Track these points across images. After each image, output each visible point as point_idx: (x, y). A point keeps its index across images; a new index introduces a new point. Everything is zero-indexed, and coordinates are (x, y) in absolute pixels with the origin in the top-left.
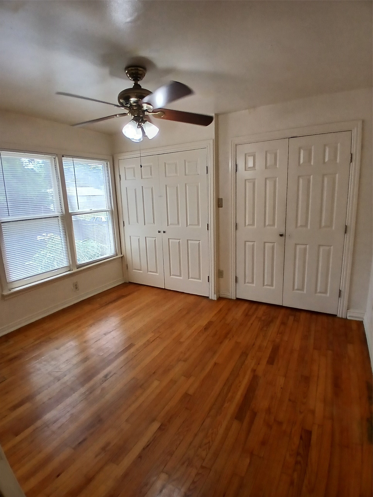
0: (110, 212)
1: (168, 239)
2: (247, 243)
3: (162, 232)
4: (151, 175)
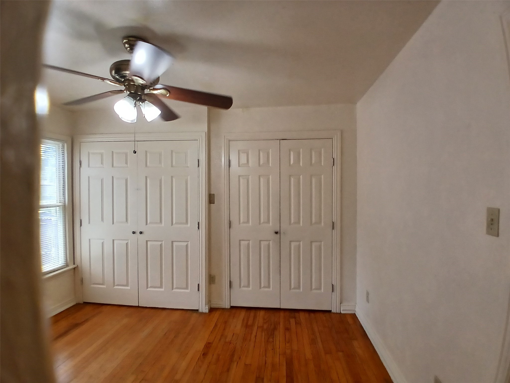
0: (61, 208)
1: (146, 241)
2: (242, 243)
3: (138, 233)
4: (127, 163)
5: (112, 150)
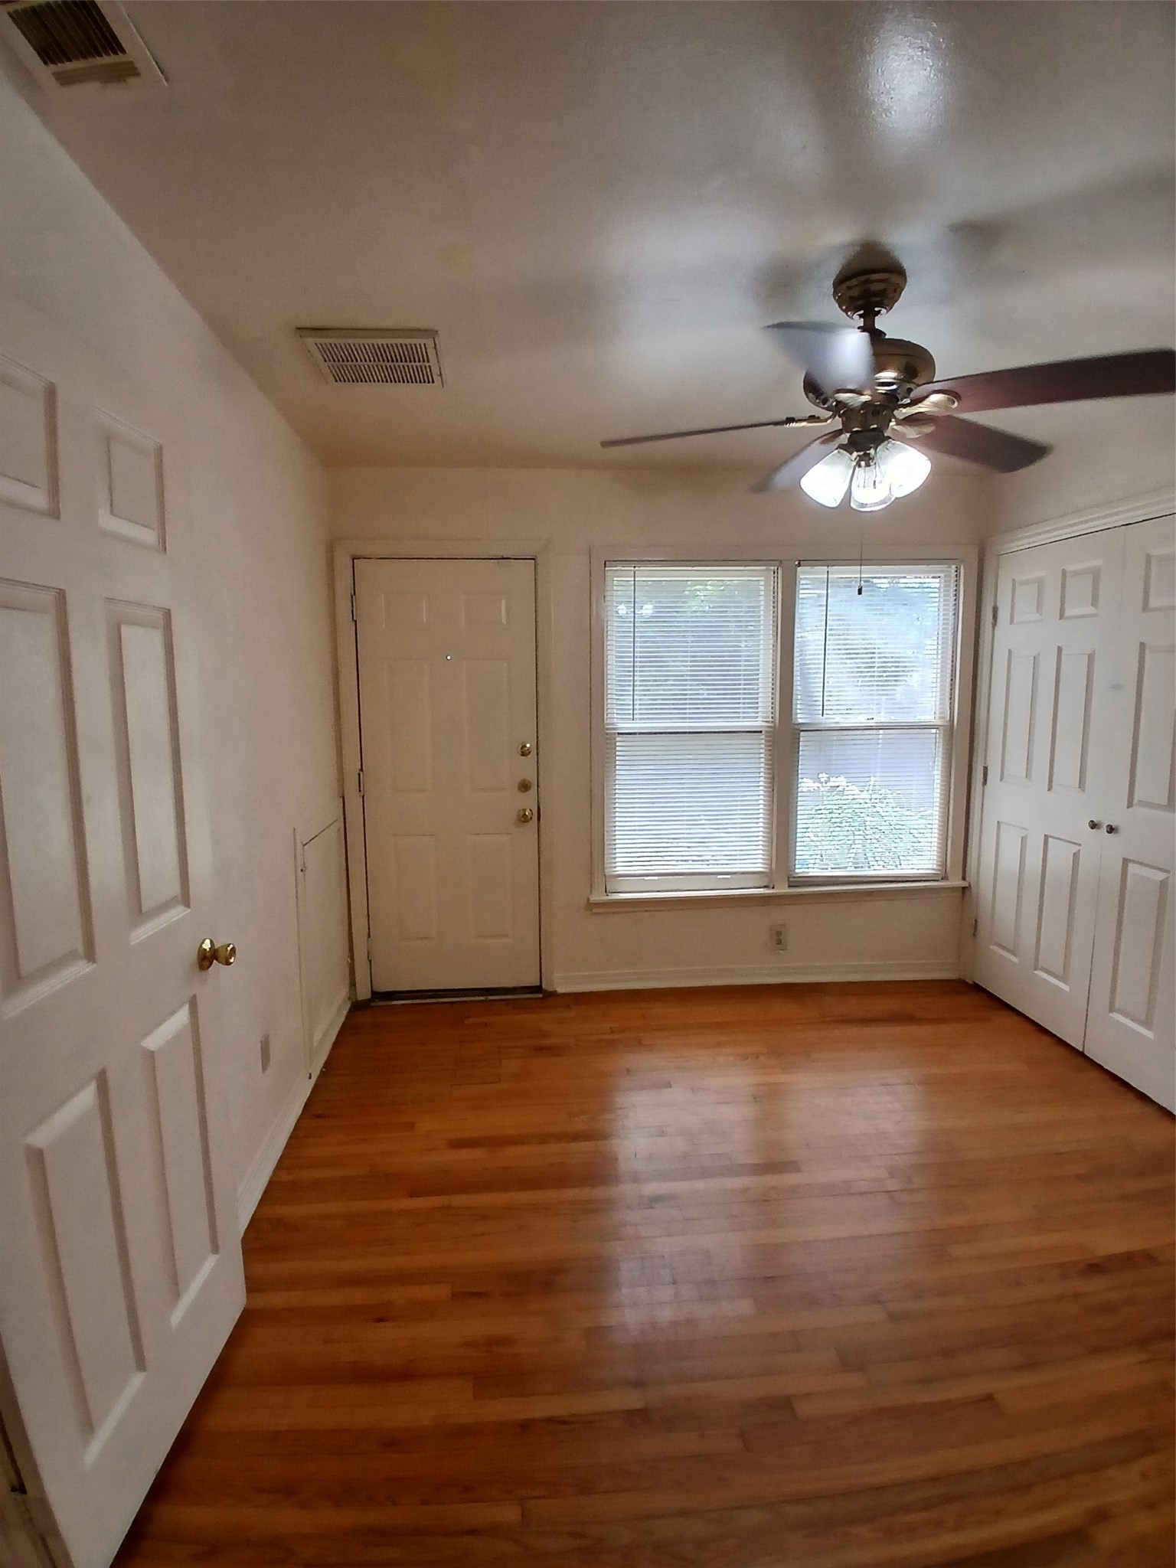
0: (942, 731)
1: (1124, 859)
3: (1105, 829)
4: (1095, 602)
5: (1064, 567)
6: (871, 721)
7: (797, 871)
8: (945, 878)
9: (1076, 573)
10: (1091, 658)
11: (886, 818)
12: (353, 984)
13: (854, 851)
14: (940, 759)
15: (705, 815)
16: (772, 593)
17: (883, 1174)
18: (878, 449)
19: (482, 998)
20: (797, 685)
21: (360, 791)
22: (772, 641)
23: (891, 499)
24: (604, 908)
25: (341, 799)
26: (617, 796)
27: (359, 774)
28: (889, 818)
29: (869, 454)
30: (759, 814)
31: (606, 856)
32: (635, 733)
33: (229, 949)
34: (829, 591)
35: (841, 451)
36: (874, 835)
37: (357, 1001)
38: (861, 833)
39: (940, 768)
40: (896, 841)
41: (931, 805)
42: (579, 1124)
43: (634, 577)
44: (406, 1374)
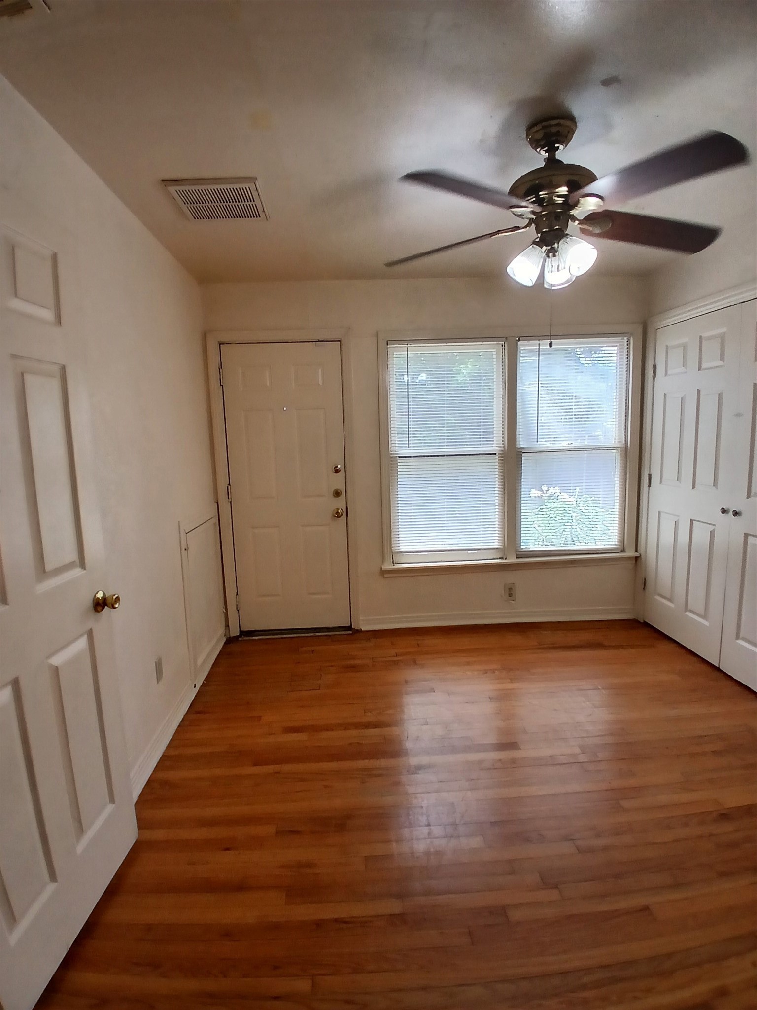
0: (620, 451)
1: (745, 534)
3: (731, 513)
4: (722, 358)
5: (701, 335)
6: (571, 445)
7: (522, 547)
8: (623, 551)
9: (709, 338)
10: (720, 396)
11: (586, 514)
12: (227, 626)
13: (564, 536)
14: (619, 470)
15: (459, 511)
16: (501, 359)
17: (577, 750)
18: (560, 243)
19: (312, 634)
20: (520, 422)
21: (228, 498)
22: (502, 393)
23: (572, 279)
24: (390, 573)
25: (216, 504)
26: (399, 499)
27: (228, 487)
28: (588, 514)
29: (554, 247)
30: (495, 509)
31: (392, 539)
32: (410, 457)
33: (114, 597)
34: (540, 358)
35: (535, 246)
36: (578, 526)
37: (230, 637)
38: (569, 524)
39: (619, 476)
40: (593, 529)
41: (613, 501)
42: (370, 718)
43: (407, 352)
44: (241, 887)
